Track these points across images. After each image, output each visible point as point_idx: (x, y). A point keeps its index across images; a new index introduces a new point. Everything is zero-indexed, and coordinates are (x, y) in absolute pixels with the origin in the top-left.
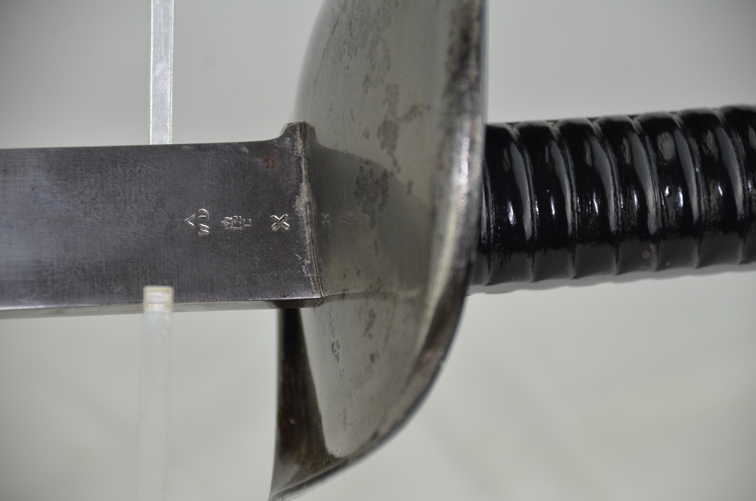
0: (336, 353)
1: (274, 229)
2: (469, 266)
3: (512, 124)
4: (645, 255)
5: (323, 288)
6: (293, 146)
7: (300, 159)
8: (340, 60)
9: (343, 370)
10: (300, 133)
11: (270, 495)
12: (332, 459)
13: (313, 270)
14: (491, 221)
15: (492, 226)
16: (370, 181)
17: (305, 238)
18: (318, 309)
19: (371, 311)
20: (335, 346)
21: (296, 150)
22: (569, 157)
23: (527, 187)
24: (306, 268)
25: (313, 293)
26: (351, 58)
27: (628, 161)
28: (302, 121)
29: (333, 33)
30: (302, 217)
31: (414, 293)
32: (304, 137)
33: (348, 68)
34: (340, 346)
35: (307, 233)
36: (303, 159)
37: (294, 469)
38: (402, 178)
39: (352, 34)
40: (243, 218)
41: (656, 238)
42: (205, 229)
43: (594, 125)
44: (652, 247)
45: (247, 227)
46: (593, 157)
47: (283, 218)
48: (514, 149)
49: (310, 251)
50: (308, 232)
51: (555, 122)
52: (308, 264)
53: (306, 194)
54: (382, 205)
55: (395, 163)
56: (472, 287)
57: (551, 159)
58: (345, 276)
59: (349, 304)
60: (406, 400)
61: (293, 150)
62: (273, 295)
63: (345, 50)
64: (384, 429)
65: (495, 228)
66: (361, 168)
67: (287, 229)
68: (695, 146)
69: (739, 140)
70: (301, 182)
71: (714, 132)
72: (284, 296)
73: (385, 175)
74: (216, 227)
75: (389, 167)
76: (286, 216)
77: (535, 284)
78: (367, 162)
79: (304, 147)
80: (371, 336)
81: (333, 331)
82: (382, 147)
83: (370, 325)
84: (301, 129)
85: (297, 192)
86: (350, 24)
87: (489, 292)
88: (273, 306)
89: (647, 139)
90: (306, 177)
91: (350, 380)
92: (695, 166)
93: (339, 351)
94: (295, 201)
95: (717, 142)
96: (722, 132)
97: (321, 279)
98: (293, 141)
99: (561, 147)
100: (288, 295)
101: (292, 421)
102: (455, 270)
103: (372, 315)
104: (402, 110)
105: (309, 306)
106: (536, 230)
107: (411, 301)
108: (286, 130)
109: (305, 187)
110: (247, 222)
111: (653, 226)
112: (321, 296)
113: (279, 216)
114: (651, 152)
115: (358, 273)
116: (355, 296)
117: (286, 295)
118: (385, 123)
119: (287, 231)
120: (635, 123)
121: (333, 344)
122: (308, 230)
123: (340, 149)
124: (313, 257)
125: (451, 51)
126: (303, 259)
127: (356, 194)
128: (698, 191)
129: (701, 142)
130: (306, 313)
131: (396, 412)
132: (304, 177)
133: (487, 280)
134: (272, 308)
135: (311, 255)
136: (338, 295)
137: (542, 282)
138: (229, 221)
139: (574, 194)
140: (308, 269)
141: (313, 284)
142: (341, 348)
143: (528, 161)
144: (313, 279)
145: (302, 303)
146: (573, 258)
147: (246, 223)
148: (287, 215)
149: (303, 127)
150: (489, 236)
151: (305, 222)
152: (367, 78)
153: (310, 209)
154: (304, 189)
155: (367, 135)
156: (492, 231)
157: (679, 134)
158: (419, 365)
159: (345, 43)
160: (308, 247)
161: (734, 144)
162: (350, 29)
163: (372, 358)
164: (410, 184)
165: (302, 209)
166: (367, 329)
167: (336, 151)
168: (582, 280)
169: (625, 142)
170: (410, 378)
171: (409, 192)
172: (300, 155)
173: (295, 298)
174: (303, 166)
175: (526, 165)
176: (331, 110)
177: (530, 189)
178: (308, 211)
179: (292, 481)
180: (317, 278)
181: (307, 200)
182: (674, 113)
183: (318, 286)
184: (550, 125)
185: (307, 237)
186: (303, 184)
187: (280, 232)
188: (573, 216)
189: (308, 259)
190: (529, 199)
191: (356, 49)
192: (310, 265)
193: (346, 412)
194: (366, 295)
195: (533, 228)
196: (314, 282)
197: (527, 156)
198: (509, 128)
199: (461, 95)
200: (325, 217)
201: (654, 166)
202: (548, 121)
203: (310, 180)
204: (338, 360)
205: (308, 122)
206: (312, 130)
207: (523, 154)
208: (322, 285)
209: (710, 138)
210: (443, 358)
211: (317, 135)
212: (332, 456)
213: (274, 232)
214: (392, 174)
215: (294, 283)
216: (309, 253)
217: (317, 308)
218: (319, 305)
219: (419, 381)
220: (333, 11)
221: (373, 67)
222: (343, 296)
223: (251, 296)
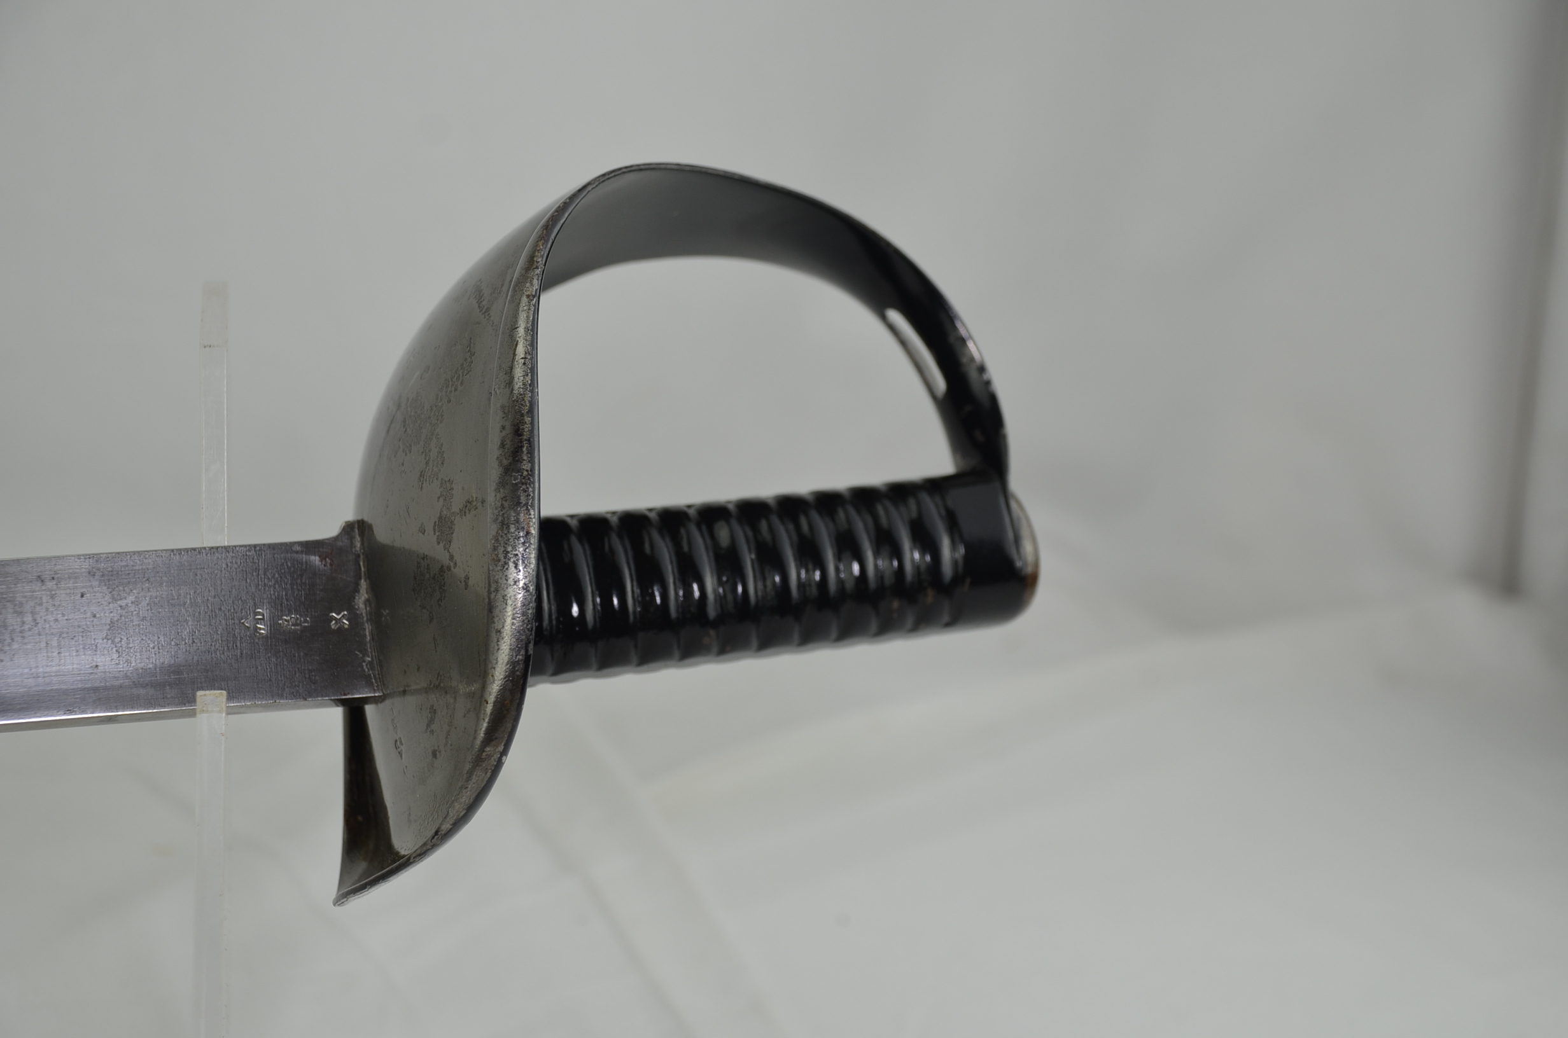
0: (399, 750)
1: (333, 627)
2: (527, 658)
3: (572, 516)
4: (706, 640)
5: (384, 685)
6: (352, 543)
7: (358, 556)
8: (395, 456)
9: (406, 767)
10: (358, 531)
11: (337, 894)
12: (396, 856)
13: (374, 667)
14: (553, 612)
15: (554, 617)
16: (427, 576)
17: (365, 635)
18: (381, 706)
19: (432, 706)
20: (398, 743)
21: (355, 547)
22: (629, 547)
23: (587, 578)
24: (367, 665)
25: (374, 690)
26: (406, 455)
27: (686, 548)
28: (360, 518)
29: (388, 431)
30: (362, 614)
31: (474, 687)
32: (362, 534)
33: (403, 464)
34: (403, 742)
35: (367, 630)
36: (362, 556)
37: (362, 866)
38: (459, 572)
39: (406, 430)
40: (300, 615)
41: (716, 624)
42: (262, 628)
43: (652, 515)
44: (712, 633)
45: (305, 627)
46: (652, 546)
47: (343, 616)
48: (574, 541)
49: (370, 648)
50: (368, 628)
51: (614, 513)
52: (369, 661)
53: (365, 591)
54: (440, 600)
55: (452, 558)
56: (530, 680)
57: (611, 549)
58: (405, 672)
59: (411, 700)
60: (466, 797)
61: (351, 547)
62: (334, 695)
63: (399, 447)
64: (446, 826)
65: (558, 619)
66: (418, 563)
67: (346, 626)
68: (750, 534)
69: (791, 527)
70: (360, 579)
71: (768, 519)
72: (345, 695)
73: (442, 570)
74: (274, 627)
75: (446, 561)
76: (344, 614)
77: (599, 673)
78: (425, 557)
79: (362, 544)
80: (432, 732)
81: (395, 728)
82: (439, 543)
83: (431, 721)
84: (359, 527)
85: (356, 590)
86: (404, 421)
87: (553, 682)
88: (339, 705)
89: (704, 527)
90: (365, 574)
91: (414, 777)
92: (750, 552)
93: (402, 747)
94: (354, 598)
95: (771, 530)
96: (775, 520)
97: (382, 676)
98: (352, 538)
99: (620, 537)
100: (349, 694)
101: (360, 818)
102: (513, 664)
103: (433, 711)
104: (456, 505)
105: (371, 703)
106: (598, 620)
107: (471, 695)
108: (344, 528)
109: (363, 584)
110: (306, 621)
111: (712, 612)
112: (383, 693)
113: (338, 614)
114: (709, 541)
115: (418, 669)
116: (417, 692)
117: (346, 692)
118: (440, 518)
119: (346, 629)
120: (692, 512)
121: (396, 741)
122: (369, 627)
123: (397, 544)
124: (374, 654)
125: (502, 445)
126: (364, 656)
127: (414, 590)
128: (755, 577)
129: (756, 530)
130: (369, 709)
131: (458, 808)
132: (363, 573)
133: (550, 671)
134: (338, 706)
135: (371, 652)
136: (399, 692)
137: (605, 671)
138: (286, 620)
139: (635, 584)
140: (368, 666)
141: (374, 681)
142: (404, 745)
143: (588, 552)
144: (374, 676)
145: (366, 700)
146: (636, 646)
147: (304, 622)
148: (346, 613)
149: (361, 524)
150: (551, 627)
151: (365, 619)
152: (422, 475)
153: (370, 606)
154: (363, 586)
155: (423, 531)
156: (554, 622)
157: (734, 522)
158: (478, 760)
159: (400, 440)
160: (368, 645)
161: (787, 530)
162: (404, 426)
163: (434, 754)
164: (467, 578)
165: (362, 606)
166: (428, 725)
167: (393, 547)
168: (645, 667)
169: (683, 531)
170: (470, 773)
171: (467, 586)
172: (359, 552)
173: (358, 696)
174: (361, 564)
175: (586, 556)
176: (387, 507)
177: (590, 579)
178: (368, 608)
179: (359, 880)
180: (379, 674)
181: (367, 596)
182: (729, 502)
183: (379, 683)
184: (609, 516)
185: (367, 634)
186: (363, 581)
187: (341, 630)
188: (634, 604)
189: (369, 657)
190: (589, 590)
191: (411, 446)
192: (371, 663)
193: (410, 809)
194: (426, 691)
195: (595, 618)
196: (375, 679)
197: (587, 547)
198: (568, 520)
199: (515, 487)
200: (385, 613)
201: (711, 554)
202: (607, 513)
203: (370, 576)
204: (401, 756)
205: (366, 519)
206: (370, 527)
207: (583, 546)
208: (383, 682)
209: (764, 526)
210: (505, 752)
211: (375, 532)
212: (397, 853)
213: (334, 630)
214: (449, 569)
215: (355, 681)
216: (369, 650)
217: (379, 704)
218: (381, 702)
219: (479, 777)
220: (388, 409)
221: (427, 463)
222: (404, 692)
223: (310, 696)
